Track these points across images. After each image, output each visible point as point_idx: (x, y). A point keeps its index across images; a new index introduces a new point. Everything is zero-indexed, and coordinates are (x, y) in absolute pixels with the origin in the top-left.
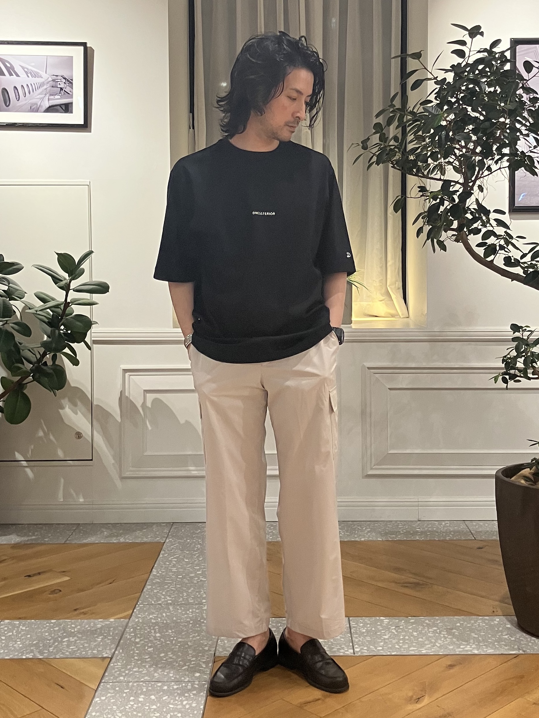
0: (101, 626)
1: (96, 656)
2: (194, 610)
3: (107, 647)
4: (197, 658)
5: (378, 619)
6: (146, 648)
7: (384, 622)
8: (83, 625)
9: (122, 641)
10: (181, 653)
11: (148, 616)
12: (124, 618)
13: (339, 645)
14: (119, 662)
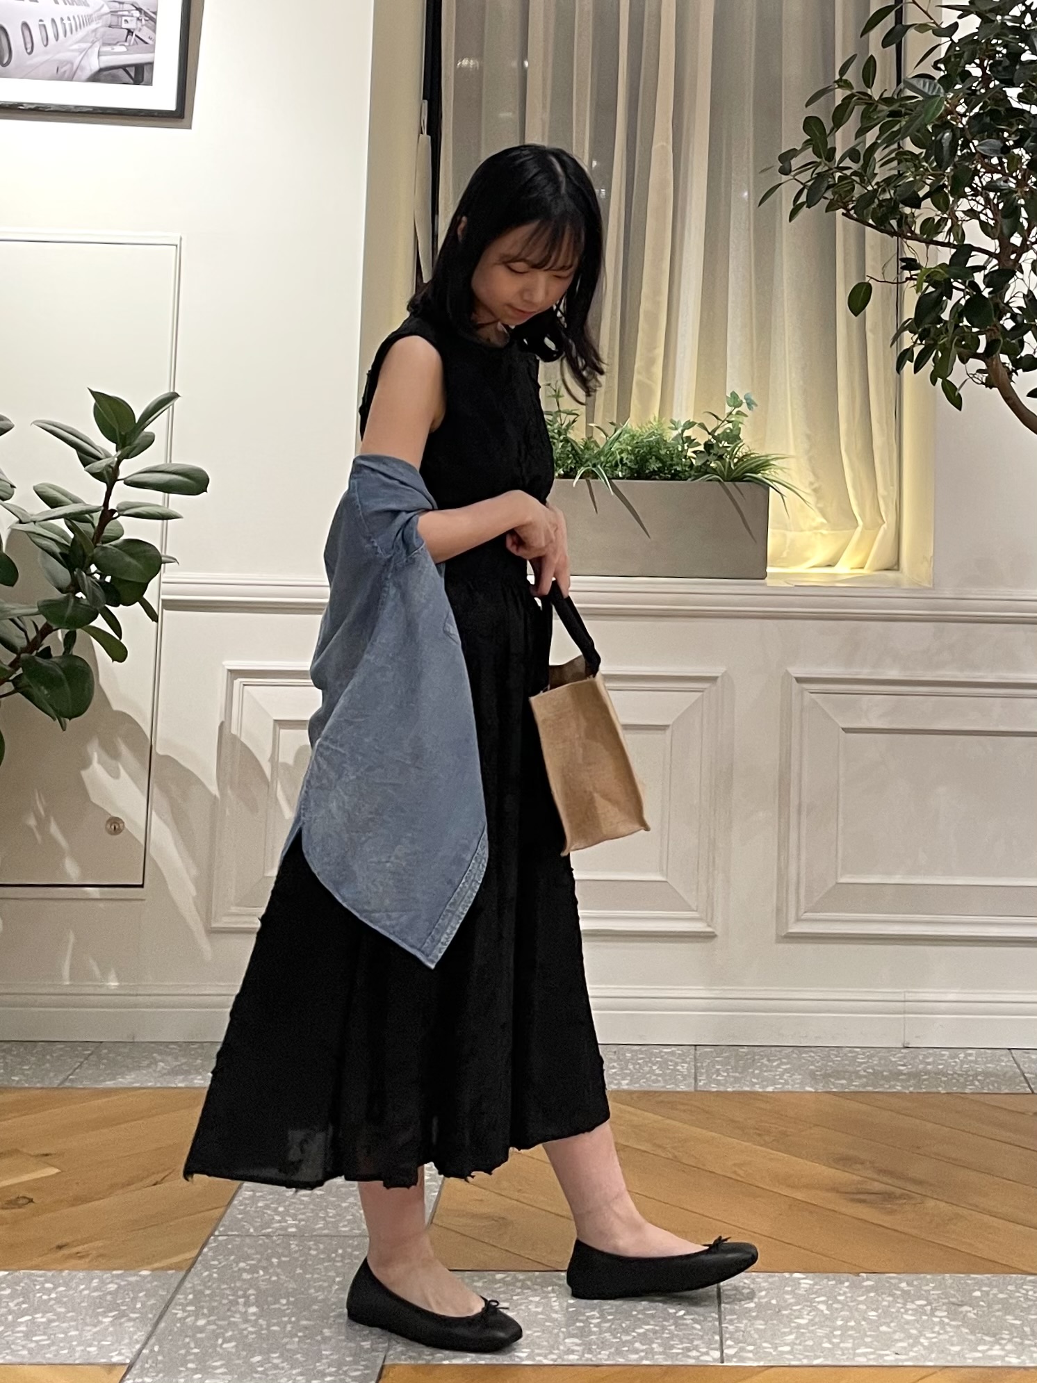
0: (116, 1286)
1: (92, 1361)
2: (349, 1250)
3: (123, 1339)
4: (339, 1369)
5: (787, 1279)
6: (220, 1341)
7: (803, 1285)
8: (73, 1284)
9: (162, 1325)
10: (305, 1354)
11: (234, 1265)
12: (177, 1267)
13: (688, 1339)
14: (147, 1376)
